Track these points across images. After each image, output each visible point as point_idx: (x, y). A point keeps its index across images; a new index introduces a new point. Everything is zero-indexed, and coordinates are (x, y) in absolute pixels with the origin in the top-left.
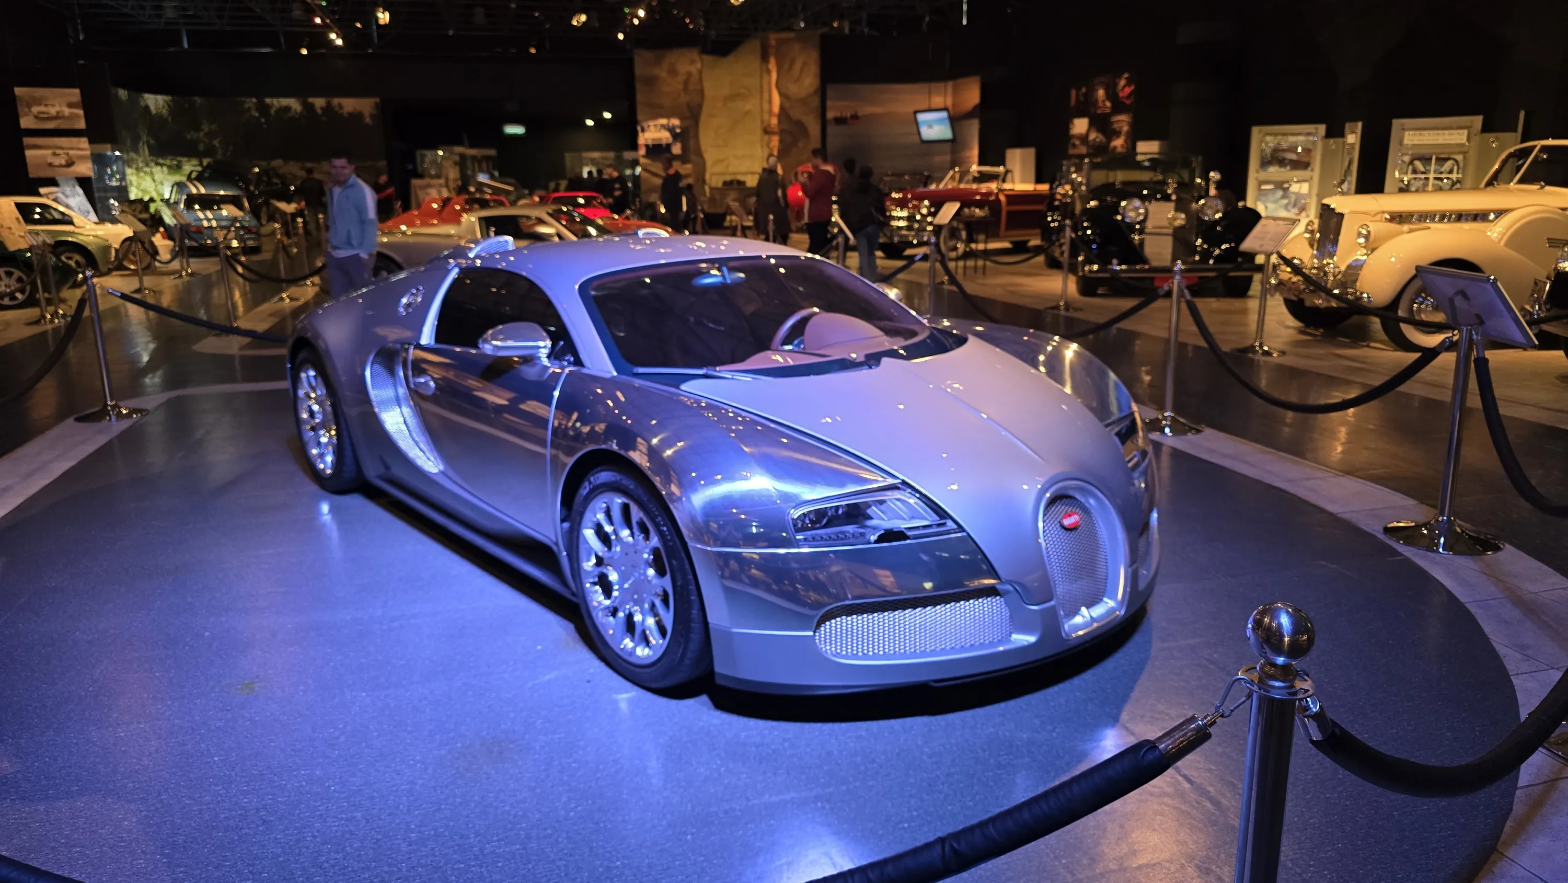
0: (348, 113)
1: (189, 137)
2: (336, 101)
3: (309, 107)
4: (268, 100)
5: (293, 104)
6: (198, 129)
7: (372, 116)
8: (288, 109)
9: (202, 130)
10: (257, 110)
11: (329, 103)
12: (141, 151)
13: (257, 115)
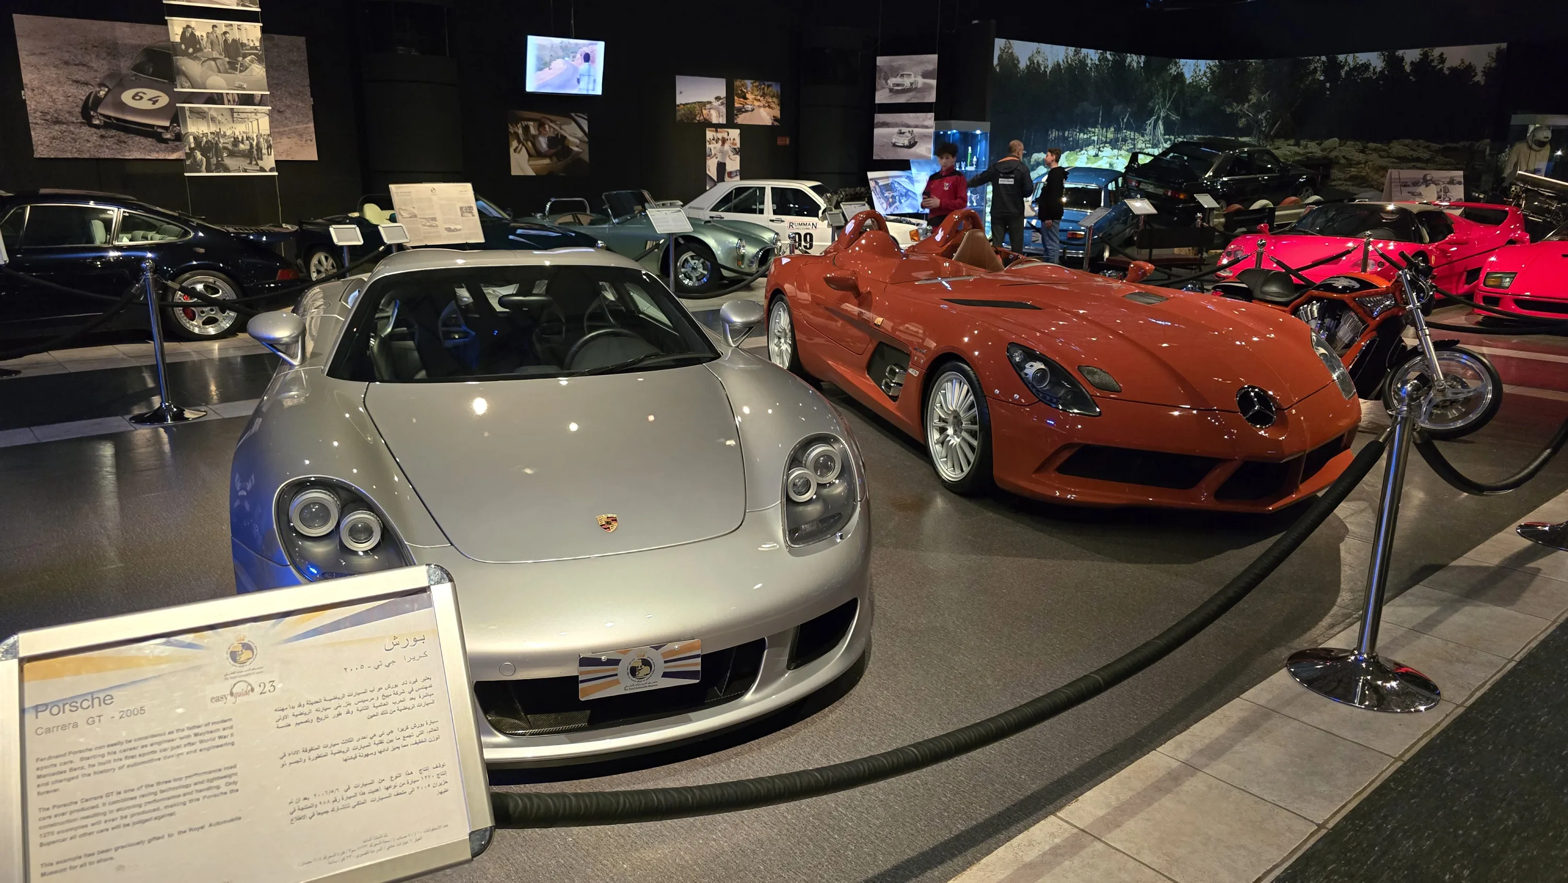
0: (1452, 69)
1: (1229, 110)
2: (1437, 51)
3: (1394, 63)
4: (1341, 57)
5: (1375, 60)
6: (1243, 99)
7: (1488, 72)
8: (1366, 66)
9: (1249, 101)
10: (1324, 72)
11: (1425, 55)
12: (1149, 129)
13: (1322, 78)
